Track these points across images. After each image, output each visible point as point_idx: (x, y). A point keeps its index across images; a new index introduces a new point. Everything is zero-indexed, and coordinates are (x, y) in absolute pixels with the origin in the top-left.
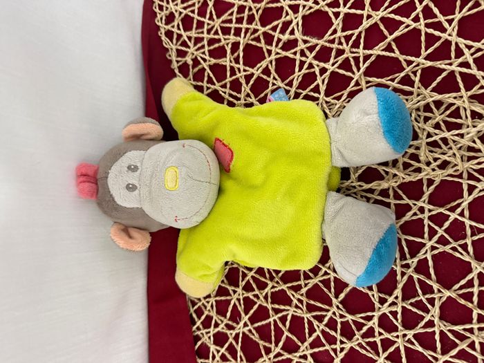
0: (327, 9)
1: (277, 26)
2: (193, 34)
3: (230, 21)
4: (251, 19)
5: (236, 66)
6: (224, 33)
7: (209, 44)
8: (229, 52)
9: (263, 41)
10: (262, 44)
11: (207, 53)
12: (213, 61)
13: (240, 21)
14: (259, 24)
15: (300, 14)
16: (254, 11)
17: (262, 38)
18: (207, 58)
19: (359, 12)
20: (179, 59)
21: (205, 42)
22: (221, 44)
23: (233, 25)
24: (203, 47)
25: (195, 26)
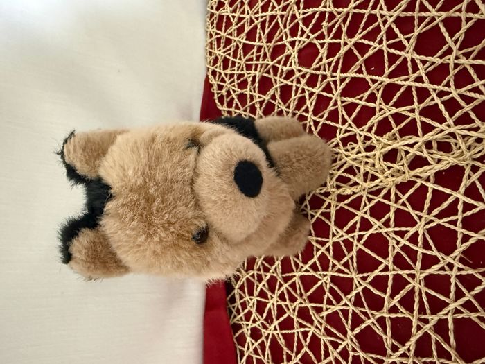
0: (315, 41)
1: (281, 60)
2: (228, 72)
3: (251, 59)
4: (265, 56)
5: (254, 94)
6: (247, 70)
7: (238, 79)
8: (249, 83)
9: (272, 73)
10: (271, 76)
11: (236, 86)
12: (240, 91)
13: (258, 58)
14: (270, 60)
15: (296, 48)
16: (267, 51)
17: (271, 71)
18: (236, 89)
19: (338, 41)
20: (219, 91)
21: (235, 77)
22: (245, 78)
23: (254, 62)
24: (233, 81)
25: (230, 65)
